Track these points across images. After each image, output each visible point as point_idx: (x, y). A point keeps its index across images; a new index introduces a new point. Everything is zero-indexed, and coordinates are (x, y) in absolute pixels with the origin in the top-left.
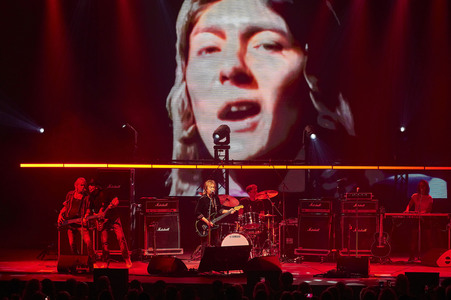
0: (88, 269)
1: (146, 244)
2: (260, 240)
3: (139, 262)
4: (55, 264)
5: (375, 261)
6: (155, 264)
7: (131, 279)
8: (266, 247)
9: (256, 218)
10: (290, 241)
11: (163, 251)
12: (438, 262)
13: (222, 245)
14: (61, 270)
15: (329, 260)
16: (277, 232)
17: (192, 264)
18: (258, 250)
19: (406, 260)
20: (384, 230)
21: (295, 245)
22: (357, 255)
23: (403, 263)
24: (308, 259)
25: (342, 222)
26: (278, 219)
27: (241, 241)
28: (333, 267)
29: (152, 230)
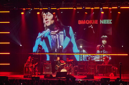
0: (31, 77)
1: (44, 71)
2: (69, 70)
3: (42, 75)
4: (23, 75)
5: (95, 75)
6: (46, 76)
7: (40, 79)
8: (71, 72)
9: (68, 66)
10: (76, 71)
11: (47, 73)
12: (110, 76)
13: (61, 71)
14: (24, 77)
15: (85, 75)
16: (73, 69)
17: (54, 76)
18: (69, 73)
19: (102, 75)
20: (97, 68)
21: (77, 72)
22: (91, 74)
23: (102, 76)
24: (80, 75)
25: (88, 67)
26: (74, 66)
27: (65, 71)
28: (86, 77)
29: (45, 68)
